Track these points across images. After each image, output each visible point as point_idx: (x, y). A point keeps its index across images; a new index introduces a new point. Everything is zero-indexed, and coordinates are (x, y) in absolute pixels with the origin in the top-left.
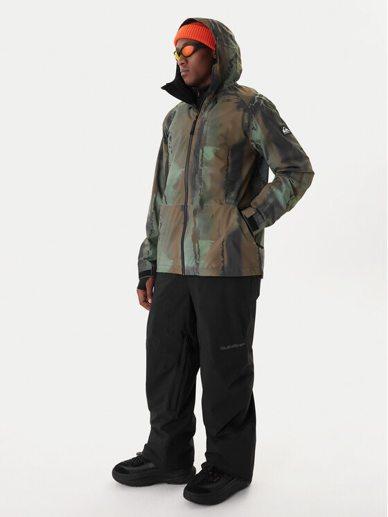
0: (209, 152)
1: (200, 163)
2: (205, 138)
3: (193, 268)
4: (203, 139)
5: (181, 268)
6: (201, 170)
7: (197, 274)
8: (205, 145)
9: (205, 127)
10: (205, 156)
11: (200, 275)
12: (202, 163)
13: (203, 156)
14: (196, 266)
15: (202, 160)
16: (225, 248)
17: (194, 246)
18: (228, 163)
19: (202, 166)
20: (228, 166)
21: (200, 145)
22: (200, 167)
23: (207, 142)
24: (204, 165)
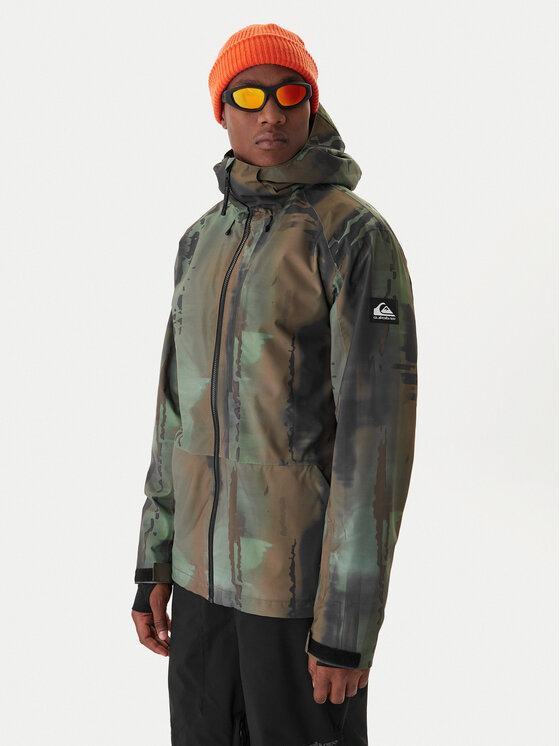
0: (252, 345)
1: (235, 369)
2: (245, 312)
3: (229, 593)
4: (240, 313)
5: (207, 587)
6: (238, 384)
7: (237, 607)
8: (243, 327)
9: (244, 286)
10: (244, 352)
11: (243, 609)
12: (239, 367)
13: (240, 352)
14: (234, 590)
15: (239, 361)
16: (297, 559)
17: (231, 548)
18: (292, 367)
19: (239, 374)
20: (292, 373)
21: (235, 329)
22: (236, 378)
23: (248, 320)
24: (242, 373)
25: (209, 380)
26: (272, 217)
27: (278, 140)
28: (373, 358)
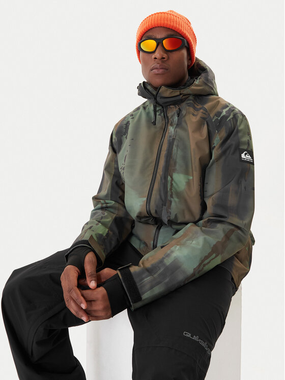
0: (180, 181)
1: (169, 193)
2: (175, 163)
4: (172, 162)
6: (171, 202)
8: (174, 171)
9: (175, 148)
10: (174, 184)
12: (172, 193)
13: (172, 184)
15: (171, 189)
19: (172, 196)
21: (168, 170)
22: (169, 198)
23: (177, 167)
24: (174, 196)
25: (145, 199)
26: (179, 109)
27: (162, 68)
28: (241, 181)
